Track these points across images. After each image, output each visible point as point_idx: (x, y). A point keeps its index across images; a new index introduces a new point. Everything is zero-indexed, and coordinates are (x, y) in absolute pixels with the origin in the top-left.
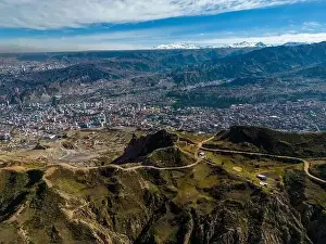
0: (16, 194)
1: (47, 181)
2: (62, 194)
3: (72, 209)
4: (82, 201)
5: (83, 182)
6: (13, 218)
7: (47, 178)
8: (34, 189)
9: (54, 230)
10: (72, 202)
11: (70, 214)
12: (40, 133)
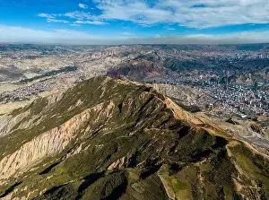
0: (204, 148)
1: (228, 150)
2: (237, 167)
3: (242, 183)
4: (253, 182)
5: (260, 167)
6: (198, 164)
7: (230, 148)
8: (217, 151)
9: (222, 190)
10: (243, 177)
11: (239, 187)
12: (235, 110)
